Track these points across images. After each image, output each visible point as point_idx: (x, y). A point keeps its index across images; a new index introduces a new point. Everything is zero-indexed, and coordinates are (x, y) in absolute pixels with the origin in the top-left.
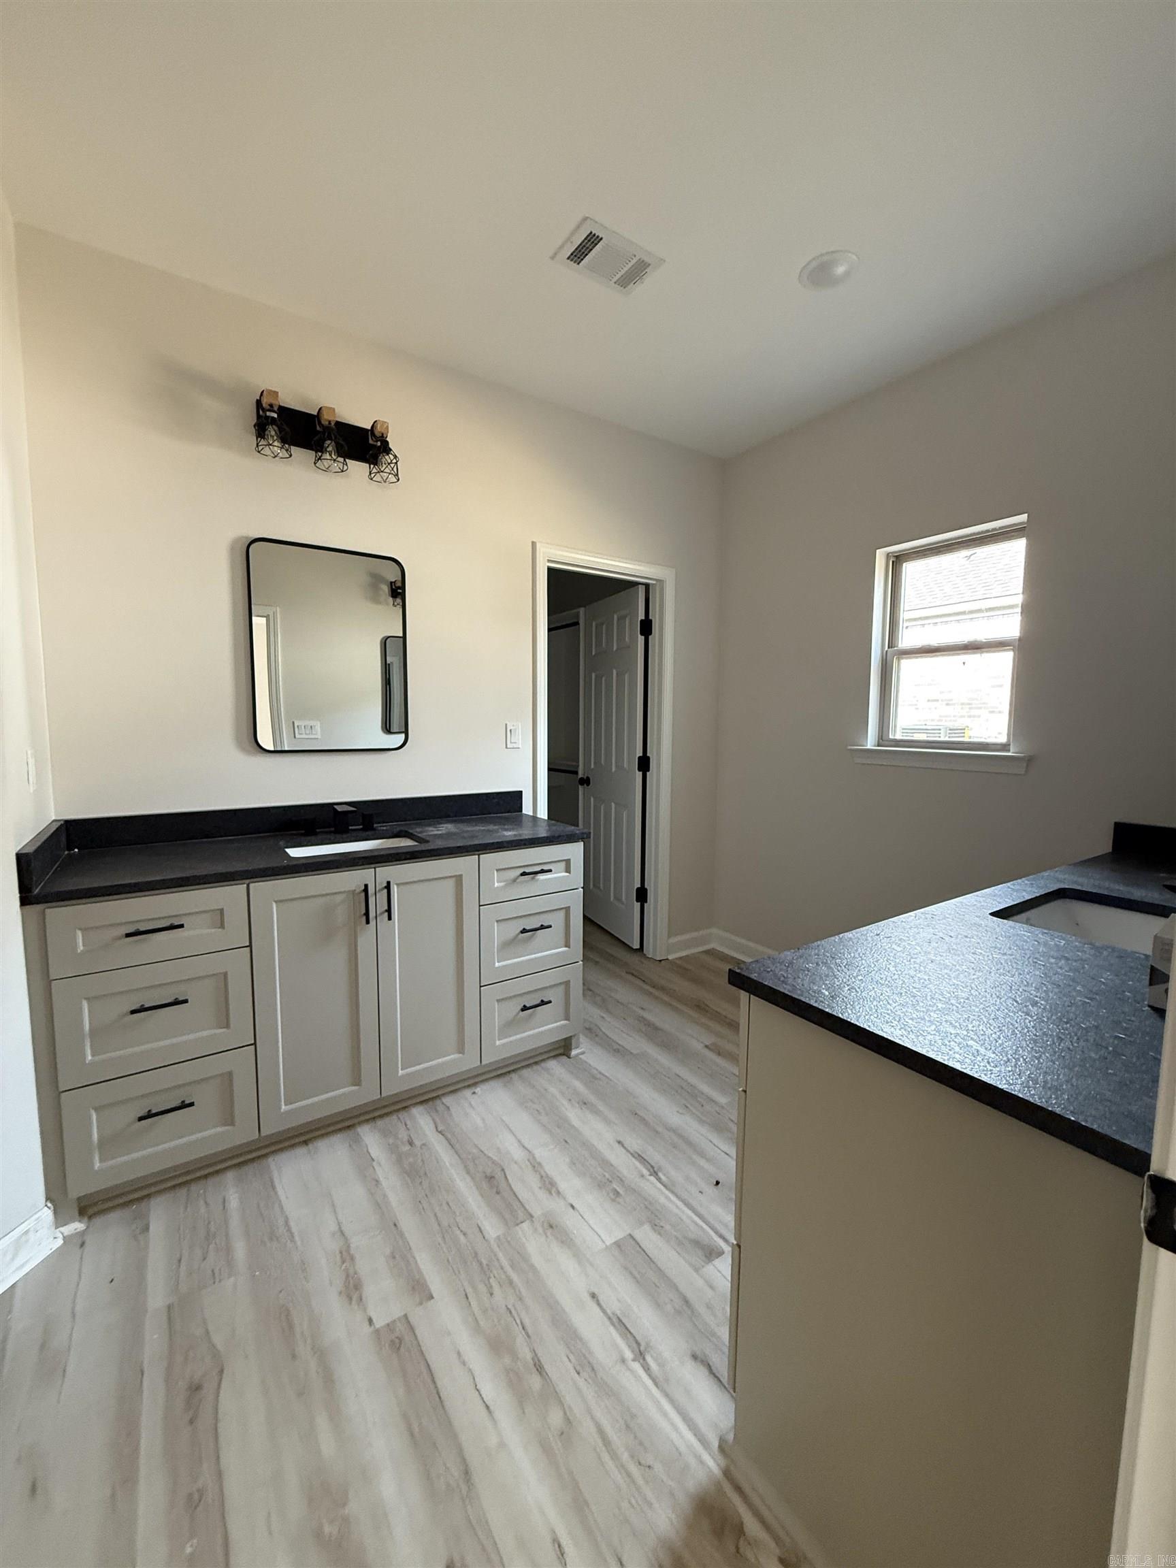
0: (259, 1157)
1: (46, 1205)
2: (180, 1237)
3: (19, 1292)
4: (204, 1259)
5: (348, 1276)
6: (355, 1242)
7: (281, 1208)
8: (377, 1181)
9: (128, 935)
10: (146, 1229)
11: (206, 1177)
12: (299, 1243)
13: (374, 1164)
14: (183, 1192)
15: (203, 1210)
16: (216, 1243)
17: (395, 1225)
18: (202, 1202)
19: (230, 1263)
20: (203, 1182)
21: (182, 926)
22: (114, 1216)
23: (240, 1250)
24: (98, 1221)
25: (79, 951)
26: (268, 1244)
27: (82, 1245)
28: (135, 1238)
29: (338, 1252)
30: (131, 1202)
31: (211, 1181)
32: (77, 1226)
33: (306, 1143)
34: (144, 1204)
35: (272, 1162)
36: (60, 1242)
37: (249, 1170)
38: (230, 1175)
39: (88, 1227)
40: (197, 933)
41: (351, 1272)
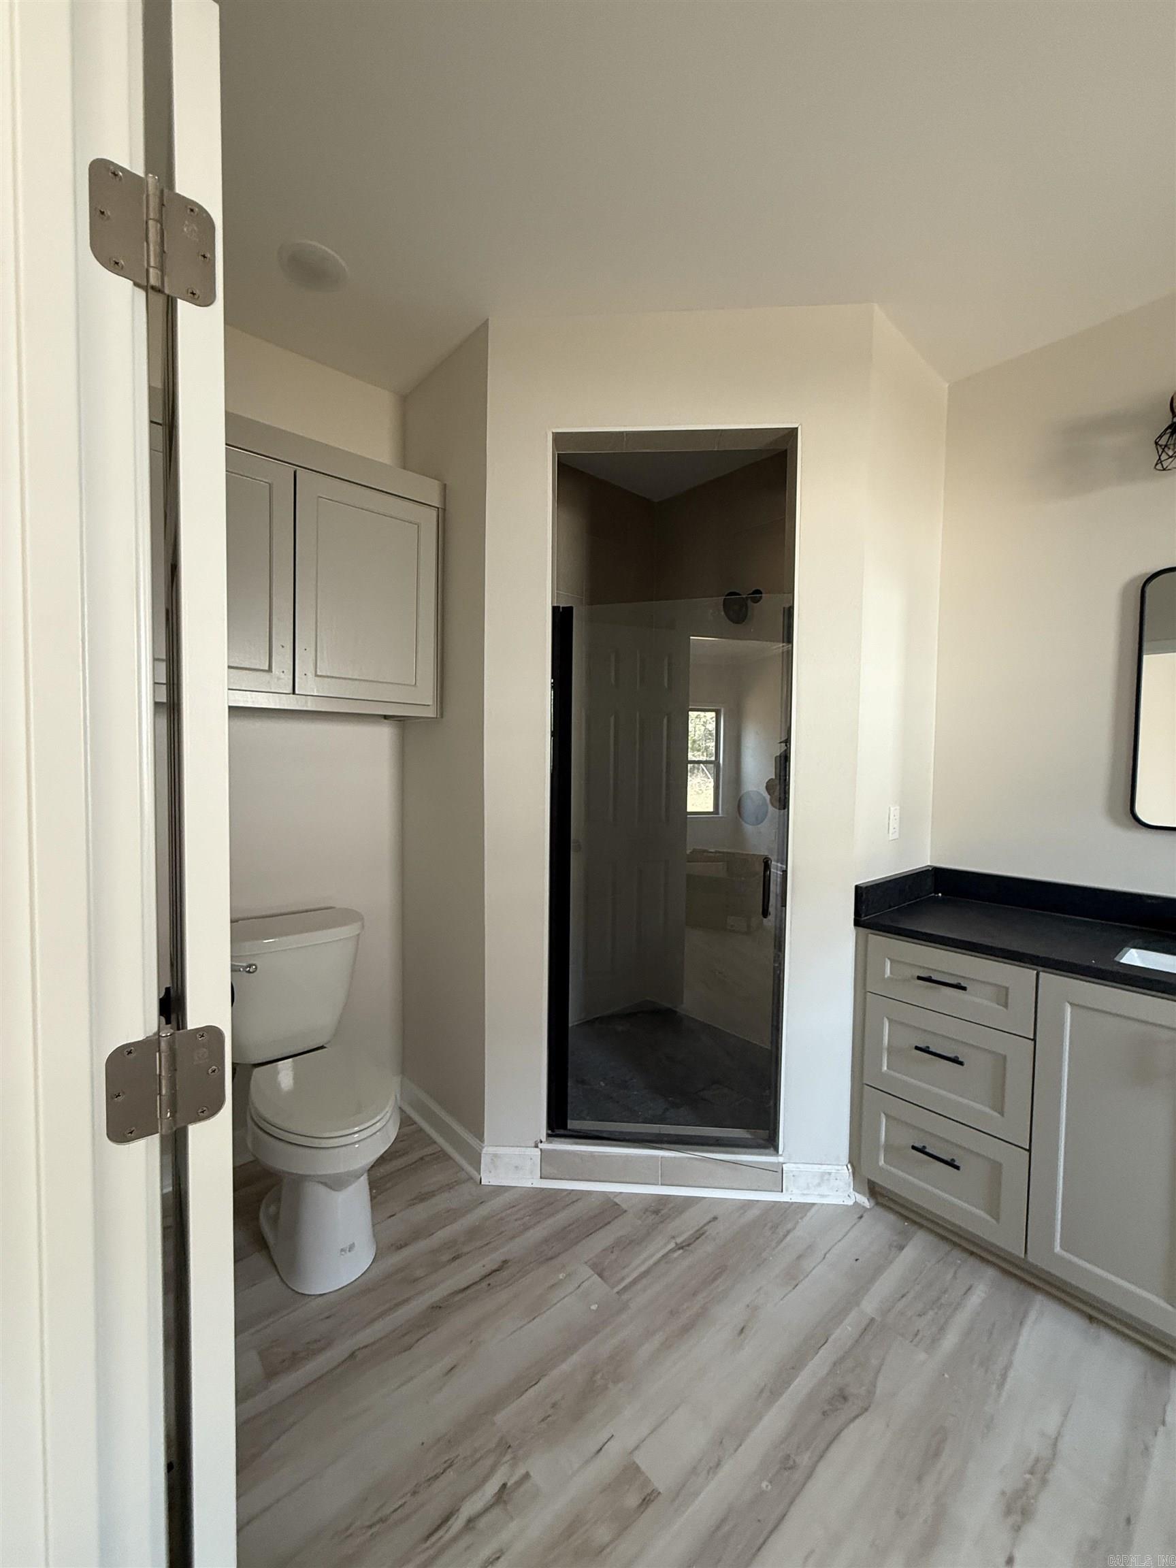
0: (1030, 1284)
1: (847, 1166)
2: (917, 1278)
3: (813, 1210)
4: (920, 1315)
5: (1025, 1490)
6: (1060, 1472)
7: (1013, 1350)
8: (1146, 1448)
9: (919, 978)
10: (901, 1248)
11: (972, 1253)
12: (1002, 1400)
13: (1161, 1429)
14: (946, 1247)
15: (949, 1276)
16: (937, 1313)
17: (1128, 1521)
18: (952, 1271)
19: (935, 1341)
20: (965, 1255)
21: (964, 989)
22: (892, 1217)
23: (950, 1340)
24: (879, 1210)
25: (886, 976)
26: (975, 1367)
27: (861, 1217)
28: (890, 1246)
29: (1032, 1457)
30: (907, 1218)
31: (972, 1261)
32: (864, 1201)
33: (1091, 1318)
34: (914, 1228)
35: (1039, 1301)
36: (850, 1203)
37: (1013, 1285)
38: (990, 1272)
39: (870, 1209)
40: (976, 1001)
41: (1031, 1492)
